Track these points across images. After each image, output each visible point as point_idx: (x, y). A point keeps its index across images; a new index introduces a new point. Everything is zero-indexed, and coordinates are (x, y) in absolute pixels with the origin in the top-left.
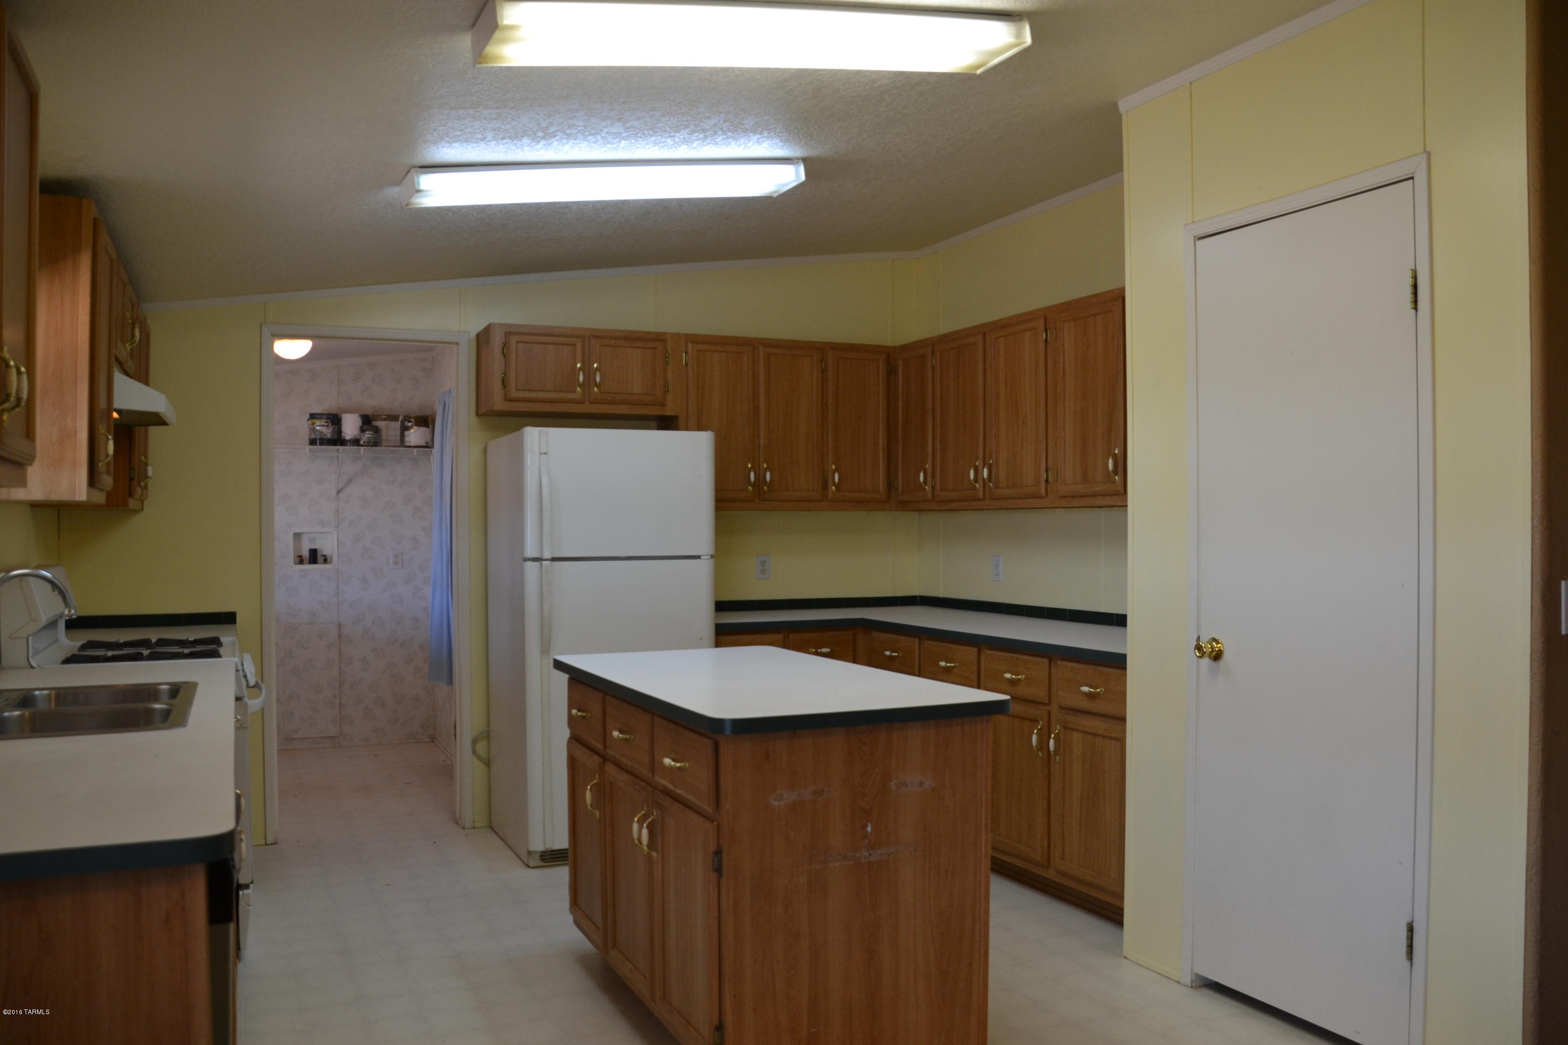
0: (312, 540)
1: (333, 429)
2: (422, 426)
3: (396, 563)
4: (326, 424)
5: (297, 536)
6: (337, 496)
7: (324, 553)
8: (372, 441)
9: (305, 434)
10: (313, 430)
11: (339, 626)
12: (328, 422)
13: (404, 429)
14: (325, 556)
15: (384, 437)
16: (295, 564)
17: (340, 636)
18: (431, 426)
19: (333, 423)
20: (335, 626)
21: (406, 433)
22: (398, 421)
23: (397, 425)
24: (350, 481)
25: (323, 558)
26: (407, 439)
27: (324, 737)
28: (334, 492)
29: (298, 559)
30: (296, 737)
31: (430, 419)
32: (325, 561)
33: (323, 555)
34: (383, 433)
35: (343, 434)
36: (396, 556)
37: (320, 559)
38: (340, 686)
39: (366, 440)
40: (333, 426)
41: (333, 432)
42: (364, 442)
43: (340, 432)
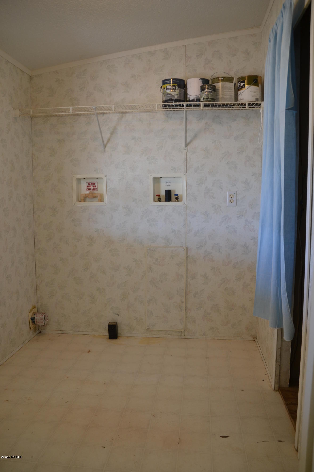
0: (169, 184)
1: (180, 92)
2: (253, 85)
3: (231, 202)
4: (174, 87)
5: (157, 180)
6: (186, 148)
7: (176, 194)
8: (210, 97)
9: (159, 98)
10: (164, 94)
11: (187, 249)
12: (175, 86)
13: (238, 89)
14: (177, 195)
15: (220, 96)
16: (154, 201)
17: (187, 258)
18: (260, 85)
19: (179, 87)
20: (183, 249)
21: (240, 92)
22: (233, 82)
23: (231, 86)
24: (195, 136)
25: (175, 197)
26: (240, 97)
27: (173, 331)
28: (183, 145)
29: (157, 198)
30: (153, 329)
31: (259, 79)
32: (177, 199)
33: (175, 195)
34: (220, 92)
35: (188, 96)
36: (231, 196)
37: (173, 197)
38: (186, 295)
39: (205, 98)
40: (179, 89)
41: (180, 94)
42: (203, 99)
43: (185, 94)
